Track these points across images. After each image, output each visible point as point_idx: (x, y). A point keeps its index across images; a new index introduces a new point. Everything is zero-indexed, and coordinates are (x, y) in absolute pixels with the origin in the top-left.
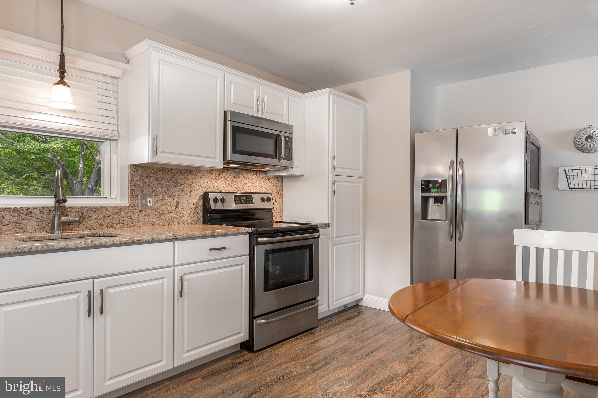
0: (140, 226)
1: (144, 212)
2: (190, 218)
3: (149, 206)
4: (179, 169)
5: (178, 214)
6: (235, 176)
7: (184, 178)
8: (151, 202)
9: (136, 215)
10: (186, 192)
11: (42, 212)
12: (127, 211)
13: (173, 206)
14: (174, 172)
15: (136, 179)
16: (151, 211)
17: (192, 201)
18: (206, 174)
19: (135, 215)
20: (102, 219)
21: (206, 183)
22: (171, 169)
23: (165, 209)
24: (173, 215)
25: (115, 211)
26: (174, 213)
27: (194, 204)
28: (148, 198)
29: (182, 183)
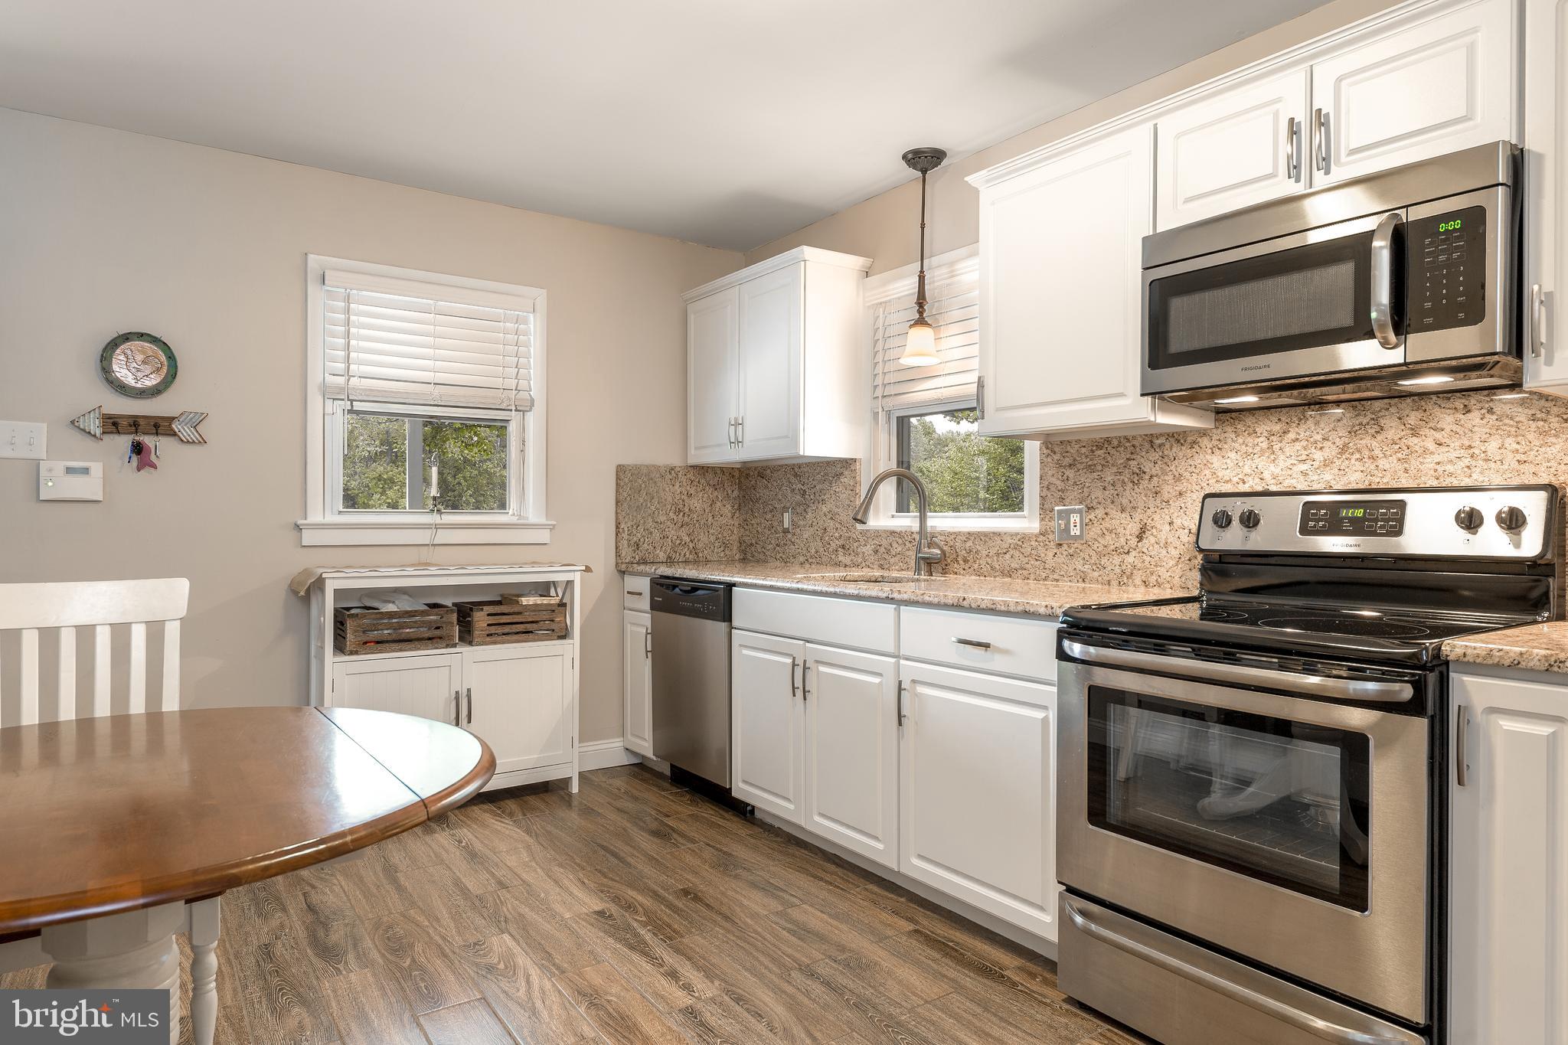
0: (1057, 580)
1: (1065, 547)
2: (1178, 571)
3: (1072, 533)
4: (1146, 435)
5: (1145, 557)
6: (1357, 428)
7: (1160, 458)
8: (1078, 525)
9: (1051, 554)
10: (1166, 496)
12: (1033, 543)
13: (1131, 535)
14: (1134, 446)
15: (1051, 473)
16: (1080, 547)
17: (1186, 524)
18: (1233, 436)
19: (1047, 552)
20: (995, 558)
21: (1231, 465)
22: (1125, 438)
23: (1111, 542)
24: (1130, 559)
25: (1015, 542)
26: (1133, 553)
27: (1190, 532)
28: (1072, 515)
29: (1154, 472)
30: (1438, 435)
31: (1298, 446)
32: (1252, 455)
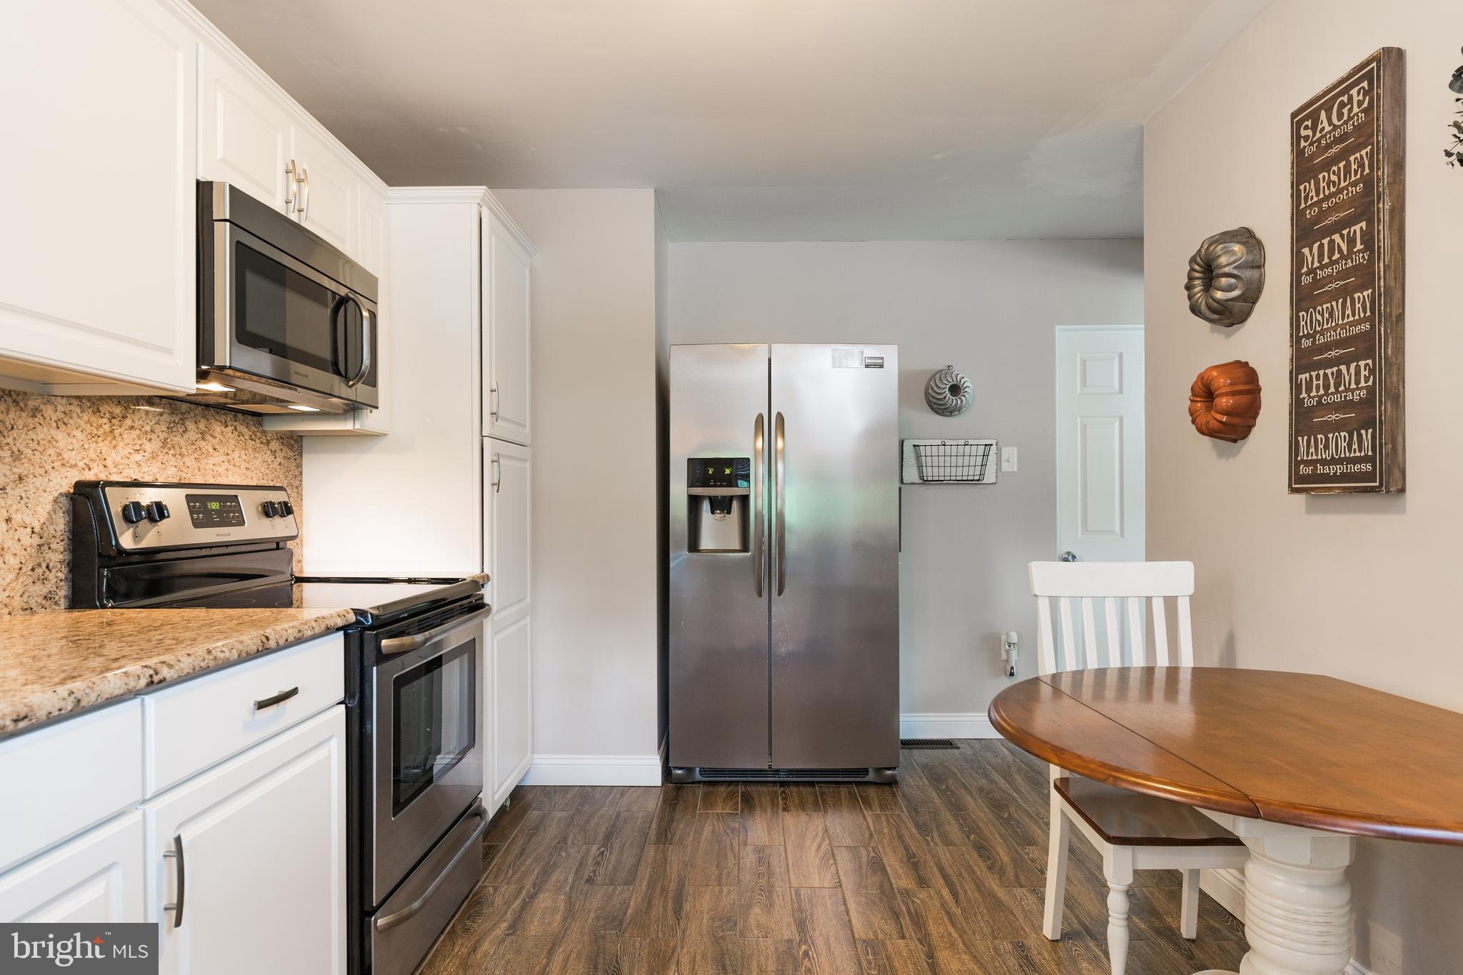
2: (19, 587)
17: (27, 520)
18: (78, 411)
21: (76, 446)
27: (33, 532)
30: (214, 441)
31: (135, 433)
32: (96, 437)
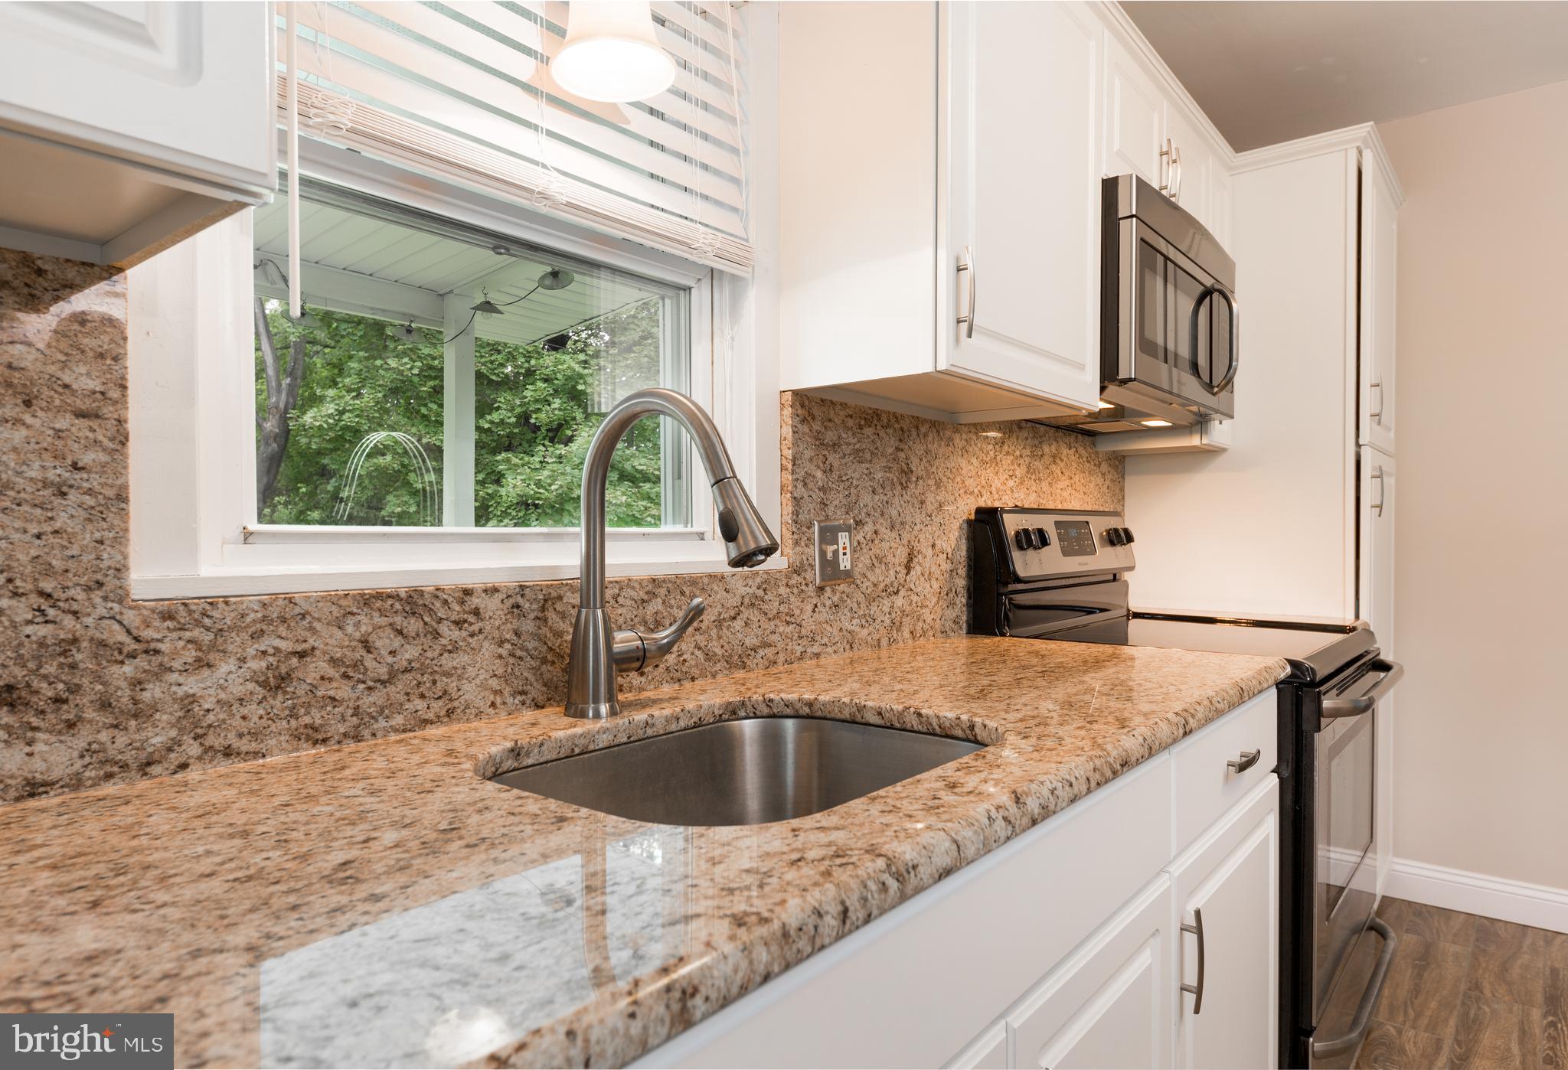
1: (829, 592)
2: (939, 611)
3: (841, 567)
5: (912, 597)
7: (925, 454)
8: (848, 551)
9: (809, 609)
10: (929, 509)
11: (518, 607)
12: (783, 590)
13: (900, 565)
16: (847, 590)
17: (944, 546)
19: (805, 606)
20: (714, 633)
23: (881, 579)
24: (899, 601)
25: (751, 591)
26: (902, 592)
27: (947, 558)
28: (840, 536)
29: (920, 474)
31: (1009, 459)
32: (986, 464)
